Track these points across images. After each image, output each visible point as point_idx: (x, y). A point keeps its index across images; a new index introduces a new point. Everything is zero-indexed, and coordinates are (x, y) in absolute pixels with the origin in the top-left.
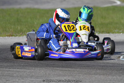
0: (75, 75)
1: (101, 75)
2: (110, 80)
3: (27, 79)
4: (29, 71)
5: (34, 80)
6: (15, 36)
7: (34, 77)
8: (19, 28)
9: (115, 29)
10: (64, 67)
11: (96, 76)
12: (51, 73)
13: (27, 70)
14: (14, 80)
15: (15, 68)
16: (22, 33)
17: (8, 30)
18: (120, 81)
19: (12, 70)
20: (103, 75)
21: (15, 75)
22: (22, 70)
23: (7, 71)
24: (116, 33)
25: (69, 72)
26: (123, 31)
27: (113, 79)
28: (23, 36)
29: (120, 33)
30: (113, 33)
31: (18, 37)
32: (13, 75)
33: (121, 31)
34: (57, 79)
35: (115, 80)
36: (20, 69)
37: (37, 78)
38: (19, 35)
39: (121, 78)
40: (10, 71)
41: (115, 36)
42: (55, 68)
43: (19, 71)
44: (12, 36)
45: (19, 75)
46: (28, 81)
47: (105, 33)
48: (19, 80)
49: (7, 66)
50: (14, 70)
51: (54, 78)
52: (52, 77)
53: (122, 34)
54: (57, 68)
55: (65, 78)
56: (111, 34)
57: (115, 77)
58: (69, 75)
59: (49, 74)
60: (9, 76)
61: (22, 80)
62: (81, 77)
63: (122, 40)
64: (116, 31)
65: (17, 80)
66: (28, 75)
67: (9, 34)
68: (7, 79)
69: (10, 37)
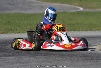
0: (51, 61)
1: (70, 61)
2: (77, 65)
3: (15, 64)
4: (17, 58)
5: (21, 65)
6: (7, 33)
7: (21, 63)
8: (9, 27)
9: (80, 28)
10: (43, 55)
11: (67, 62)
12: (33, 60)
13: (16, 58)
14: (6, 65)
15: (7, 57)
16: (12, 31)
17: (1, 29)
18: (84, 66)
19: (5, 58)
20: (72, 61)
21: (7, 61)
22: (12, 58)
23: (1, 58)
24: (80, 31)
25: (47, 59)
26: (85, 29)
27: (79, 64)
28: (12, 33)
29: (83, 31)
30: (78, 31)
31: (9, 34)
32: (6, 62)
33: (84, 30)
34: (38, 64)
35: (81, 65)
36: (11, 57)
37: (23, 64)
38: (9, 32)
39: (85, 63)
40: (3, 58)
41: (80, 33)
42: (36, 56)
43: (10, 59)
44: (4, 33)
45: (10, 62)
46: (17, 66)
47: (72, 31)
48: (10, 65)
49: (1, 55)
50: (7, 58)
51: (36, 64)
52: (34, 63)
53: (84, 31)
54: (38, 56)
55: (44, 63)
56: (77, 32)
57: (80, 63)
58: (47, 62)
59: (32, 61)
60: (3, 62)
61: (13, 65)
62: (55, 63)
63: (84, 36)
64: (80, 29)
65: (9, 65)
66: (17, 62)
67: (2, 32)
68: (1, 65)
69: (3, 34)
